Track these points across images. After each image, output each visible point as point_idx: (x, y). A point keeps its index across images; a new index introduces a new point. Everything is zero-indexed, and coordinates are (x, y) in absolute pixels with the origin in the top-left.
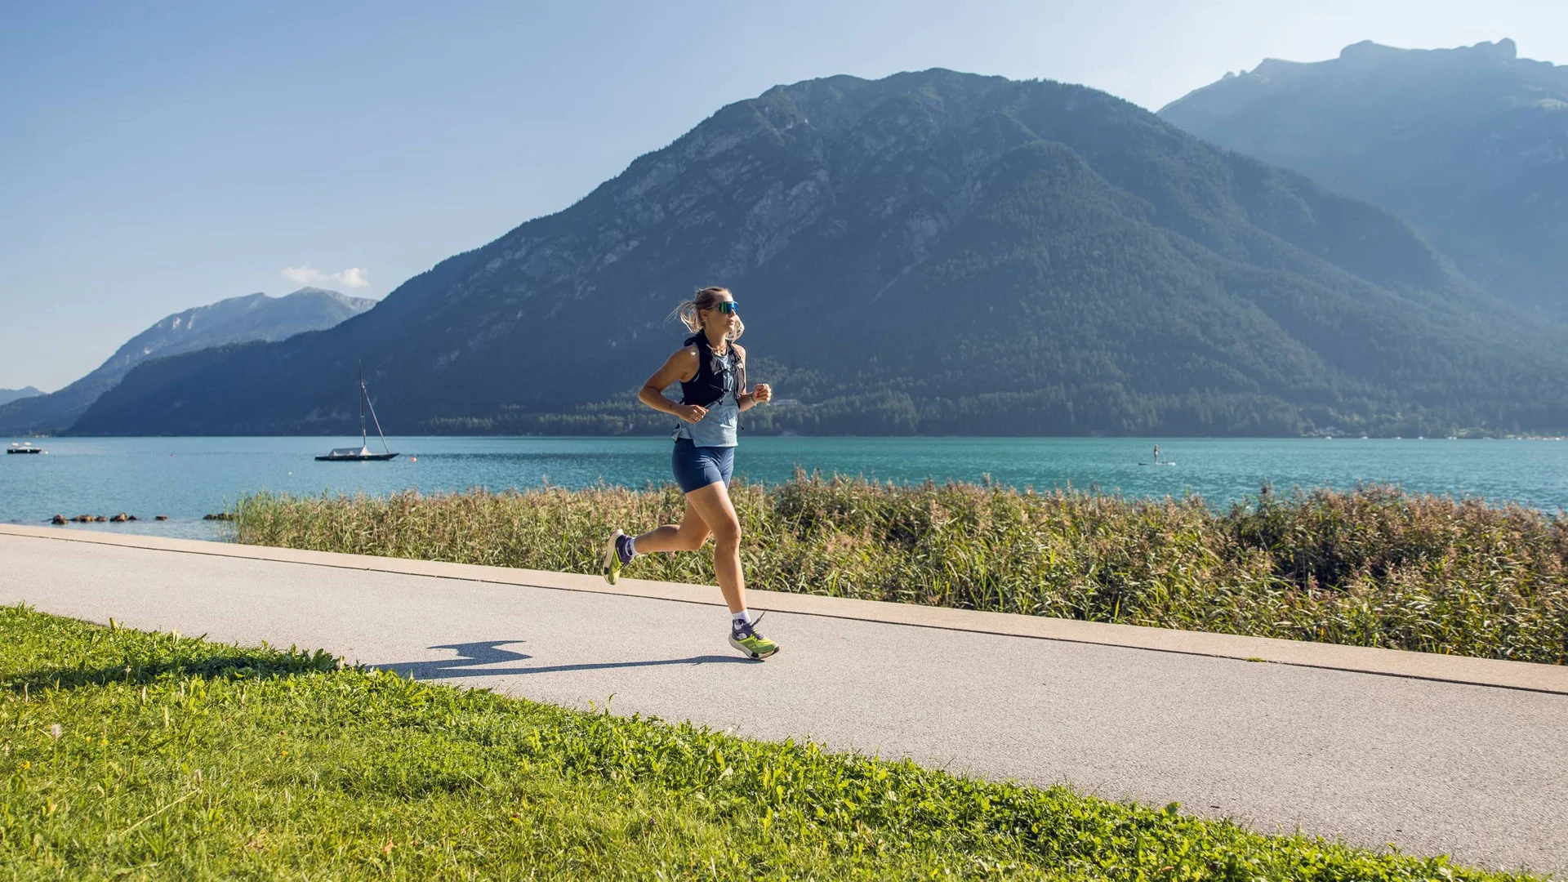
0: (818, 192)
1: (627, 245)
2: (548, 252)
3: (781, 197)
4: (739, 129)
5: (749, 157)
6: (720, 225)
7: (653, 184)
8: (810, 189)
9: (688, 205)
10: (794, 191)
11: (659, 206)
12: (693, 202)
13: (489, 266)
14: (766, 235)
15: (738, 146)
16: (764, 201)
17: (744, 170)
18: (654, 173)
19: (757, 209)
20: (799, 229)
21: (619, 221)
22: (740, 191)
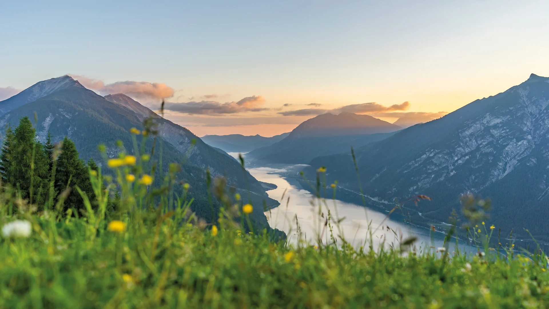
0: (527, 144)
1: (465, 158)
2: (440, 156)
3: (515, 144)
4: (501, 116)
5: (505, 128)
6: (495, 153)
7: (472, 131)
8: (525, 143)
9: (484, 144)
10: (519, 143)
11: (474, 140)
12: (486, 143)
13: (422, 157)
14: (510, 158)
15: (501, 123)
16: (509, 146)
17: (503, 132)
18: (473, 128)
19: (507, 149)
20: (521, 158)
21: (462, 144)
22: (501, 140)
